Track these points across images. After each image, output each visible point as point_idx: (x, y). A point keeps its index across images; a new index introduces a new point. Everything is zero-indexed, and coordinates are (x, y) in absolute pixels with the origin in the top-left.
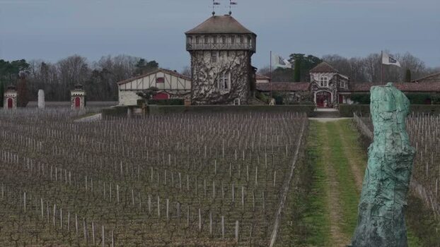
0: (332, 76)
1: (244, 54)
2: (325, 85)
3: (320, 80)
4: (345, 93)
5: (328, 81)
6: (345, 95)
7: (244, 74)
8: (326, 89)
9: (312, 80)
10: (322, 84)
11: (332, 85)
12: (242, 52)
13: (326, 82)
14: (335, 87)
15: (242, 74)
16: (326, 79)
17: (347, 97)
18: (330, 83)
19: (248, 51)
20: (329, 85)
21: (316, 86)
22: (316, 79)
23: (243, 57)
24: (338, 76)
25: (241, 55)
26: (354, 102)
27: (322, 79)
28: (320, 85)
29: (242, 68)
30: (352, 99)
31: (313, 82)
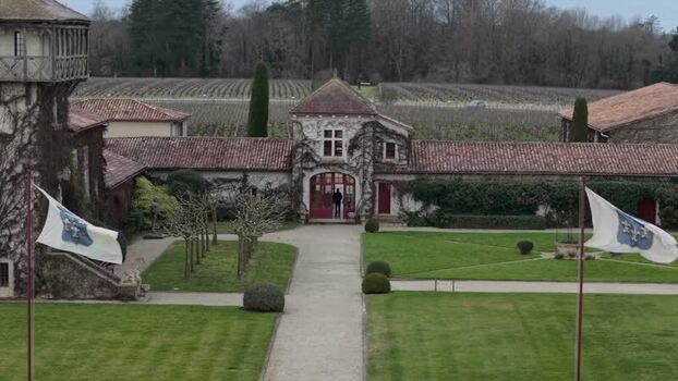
0: (358, 127)
1: (27, 96)
2: (339, 153)
3: (322, 139)
4: (399, 178)
5: (345, 140)
6: (396, 183)
7: (27, 168)
8: (341, 165)
9: (297, 137)
10: (327, 152)
11: (357, 153)
12: (20, 91)
13: (338, 144)
14: (368, 158)
15: (19, 169)
16: (338, 134)
17: (403, 189)
18: (353, 146)
19: (40, 84)
20: (350, 153)
21: (308, 156)
22: (311, 134)
23: (22, 107)
24: (376, 125)
25: (15, 99)
26: (426, 206)
27: (327, 134)
28: (321, 152)
29: (21, 150)
30: (417, 198)
31: (302, 145)
